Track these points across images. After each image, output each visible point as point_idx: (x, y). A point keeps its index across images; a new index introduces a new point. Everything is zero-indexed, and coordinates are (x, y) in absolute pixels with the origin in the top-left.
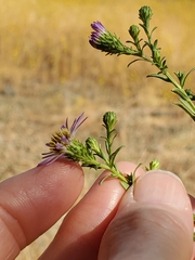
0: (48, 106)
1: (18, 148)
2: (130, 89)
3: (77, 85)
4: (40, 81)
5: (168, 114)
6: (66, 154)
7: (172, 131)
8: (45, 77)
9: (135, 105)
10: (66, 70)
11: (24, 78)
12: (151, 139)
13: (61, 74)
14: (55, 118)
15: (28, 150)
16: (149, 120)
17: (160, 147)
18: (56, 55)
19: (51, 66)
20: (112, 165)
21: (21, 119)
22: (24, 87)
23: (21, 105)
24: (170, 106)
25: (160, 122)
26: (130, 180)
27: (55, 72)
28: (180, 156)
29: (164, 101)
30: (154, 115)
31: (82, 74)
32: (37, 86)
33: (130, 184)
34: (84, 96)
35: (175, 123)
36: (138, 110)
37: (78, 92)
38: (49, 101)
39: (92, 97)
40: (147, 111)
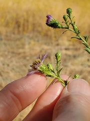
0: (17, 45)
1: (4, 64)
2: (55, 37)
3: (31, 35)
4: (14, 33)
5: (73, 49)
6: (39, 70)
7: (75, 57)
8: (16, 31)
9: (58, 45)
10: (26, 28)
11: (7, 32)
12: (65, 60)
13: (24, 30)
14: (21, 51)
15: (8, 65)
16: (64, 52)
17: (69, 64)
18: (22, 21)
19: (19, 26)
20: (58, 76)
21: (5, 51)
22: (7, 36)
23: (5, 44)
24: (74, 45)
25: (69, 53)
26: (66, 83)
27: (21, 29)
28: (78, 68)
29: (71, 43)
30: (66, 49)
31: (33, 30)
32: (13, 36)
33: (66, 85)
34: (34, 41)
35: (76, 53)
36: (59, 47)
37: (31, 38)
38: (18, 42)
39: (38, 41)
40: (63, 47)
